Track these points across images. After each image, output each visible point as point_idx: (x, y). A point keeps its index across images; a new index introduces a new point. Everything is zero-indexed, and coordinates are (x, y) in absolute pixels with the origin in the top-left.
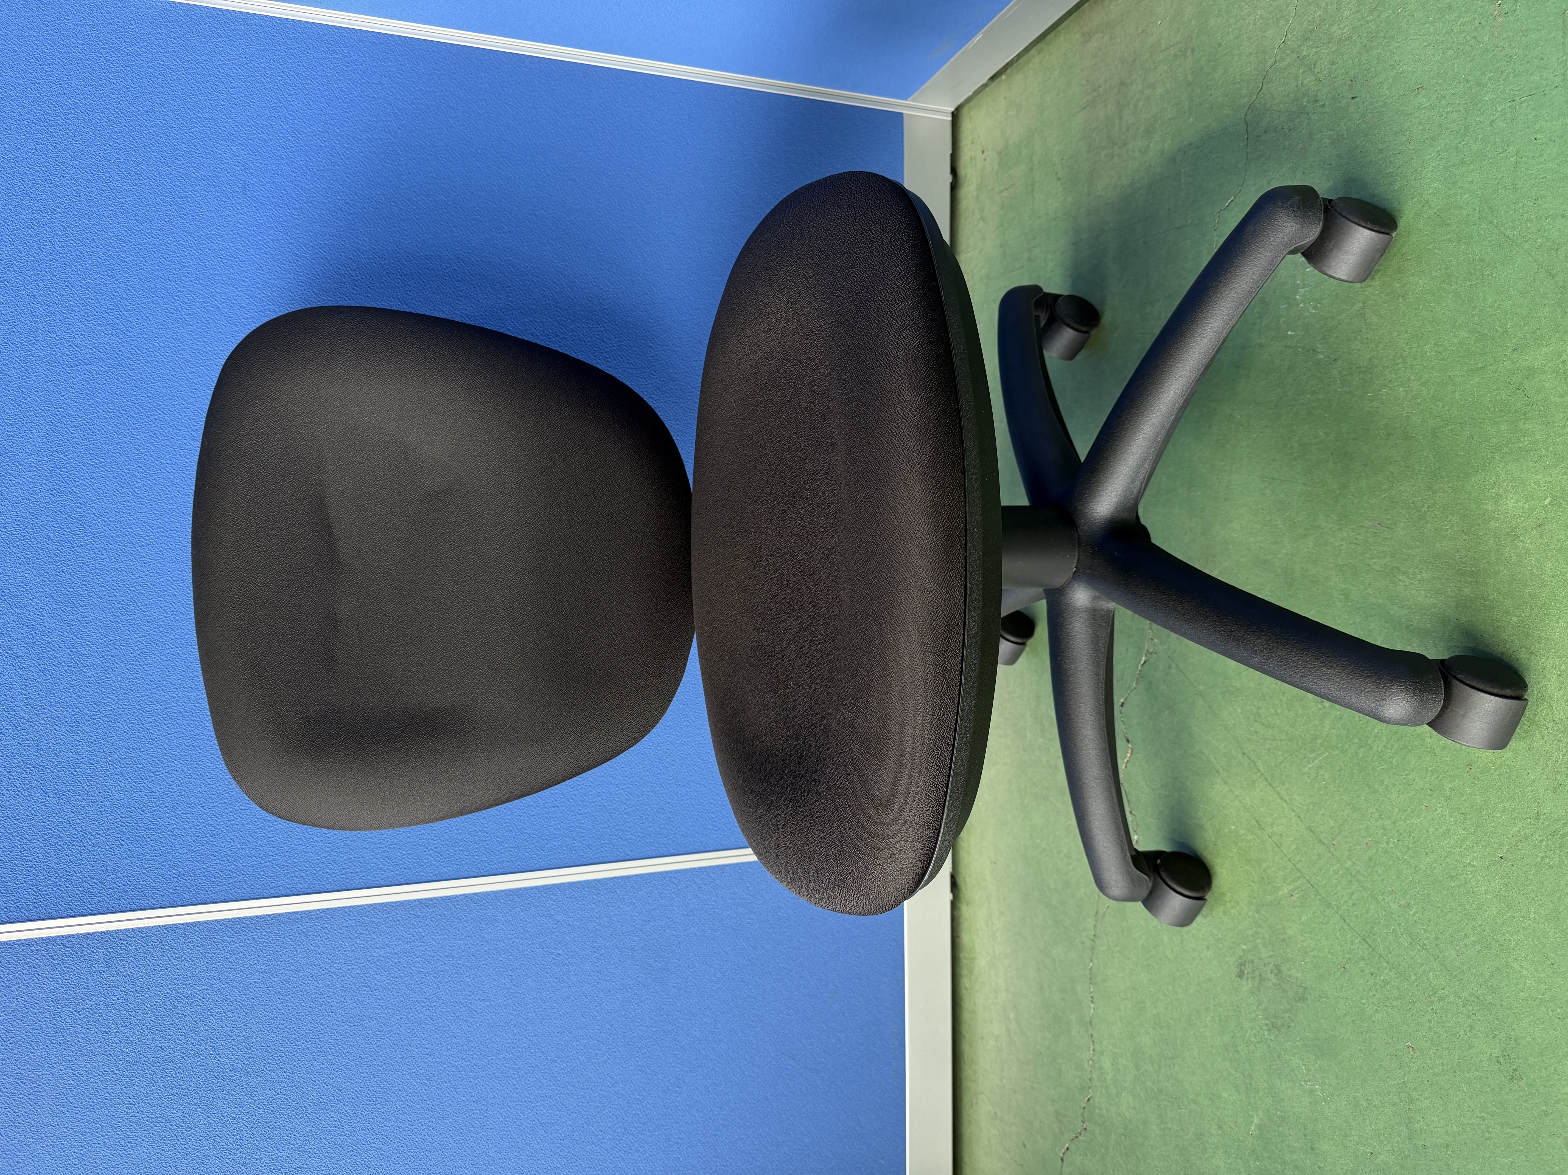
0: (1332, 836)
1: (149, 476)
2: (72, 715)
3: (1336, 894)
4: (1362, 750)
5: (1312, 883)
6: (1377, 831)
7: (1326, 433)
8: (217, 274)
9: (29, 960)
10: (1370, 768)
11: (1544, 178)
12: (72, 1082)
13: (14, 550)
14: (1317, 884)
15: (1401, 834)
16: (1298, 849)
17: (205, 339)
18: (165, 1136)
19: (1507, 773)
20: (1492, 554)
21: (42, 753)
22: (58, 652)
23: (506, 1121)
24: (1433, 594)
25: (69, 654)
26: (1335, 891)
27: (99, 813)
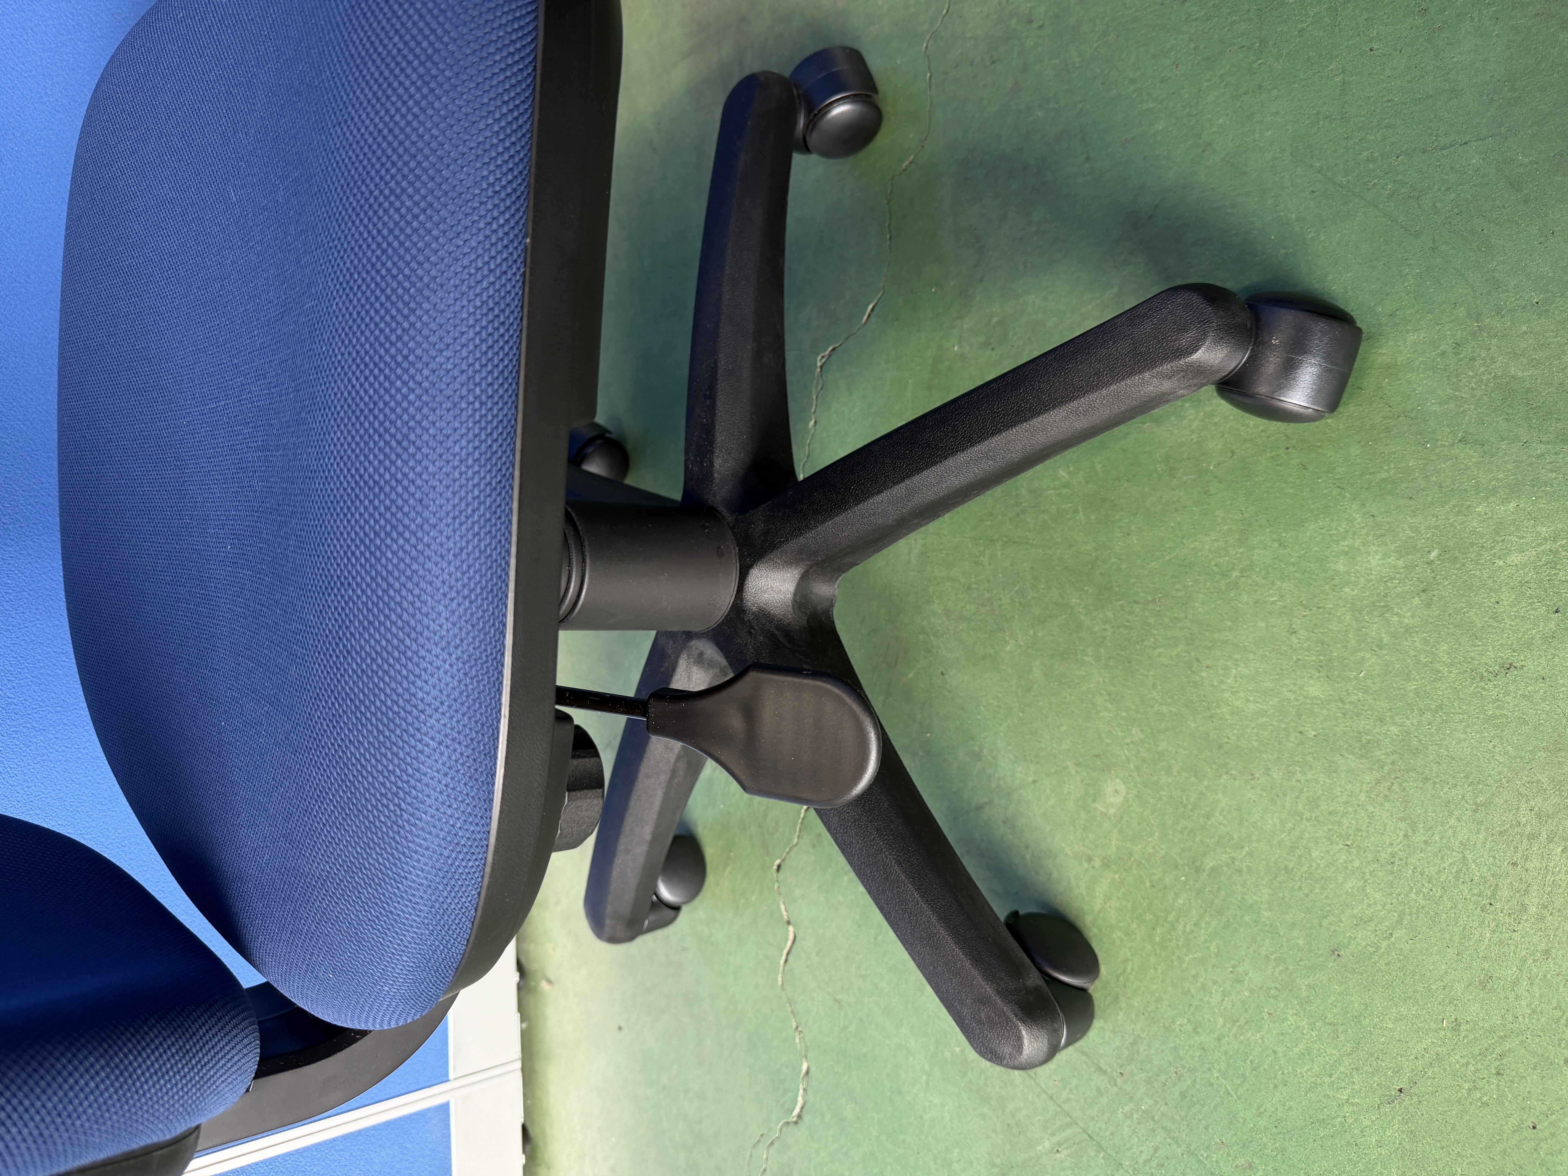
0: (1119, 1061)
3: (1129, 1149)
4: (1158, 930)
5: (1089, 1132)
6: (1191, 1053)
7: (1070, 473)
10: (1174, 957)
11: (1389, 101)
14: (1098, 1134)
15: (1231, 1057)
16: (1063, 1080)
19: (1400, 961)
20: (1350, 636)
24: (1259, 697)
26: (1128, 1145)
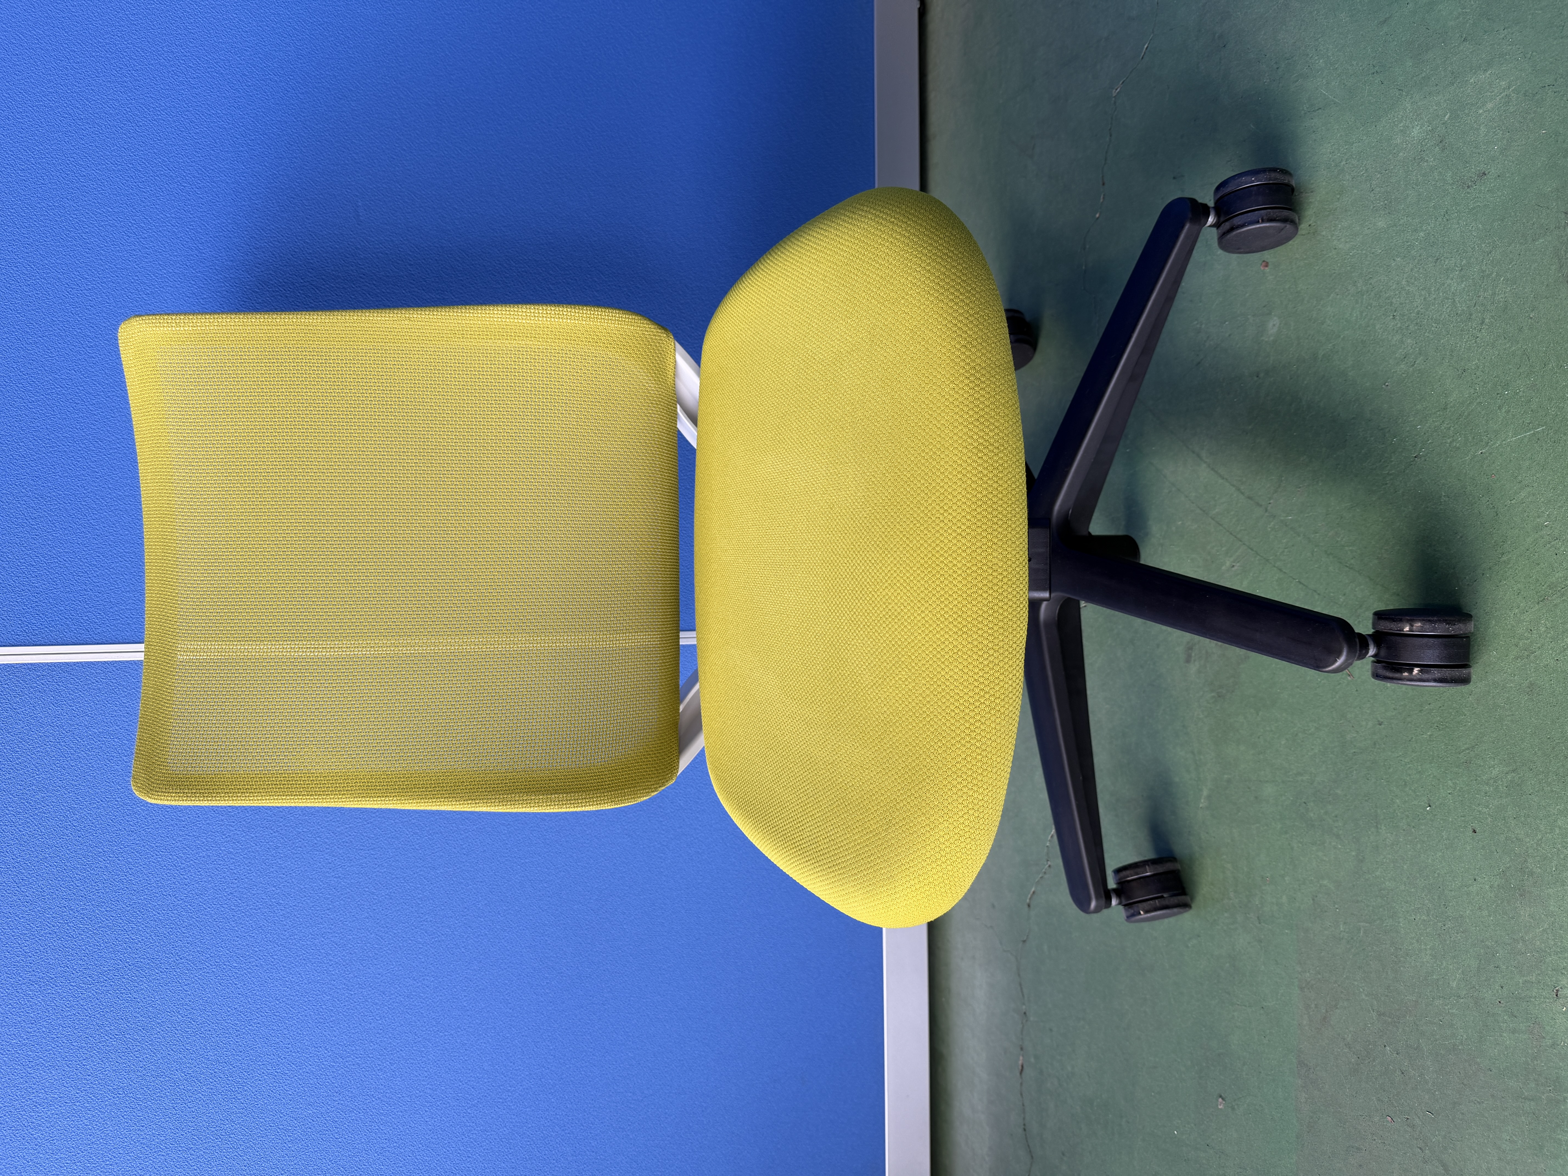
1: (154, 228)
2: (79, 450)
5: (1251, 547)
8: (221, 42)
9: (35, 685)
12: (75, 806)
13: (25, 289)
14: (1256, 546)
17: (208, 102)
18: (165, 866)
21: (49, 484)
22: (66, 389)
23: (496, 875)
25: (77, 392)
27: (104, 546)
